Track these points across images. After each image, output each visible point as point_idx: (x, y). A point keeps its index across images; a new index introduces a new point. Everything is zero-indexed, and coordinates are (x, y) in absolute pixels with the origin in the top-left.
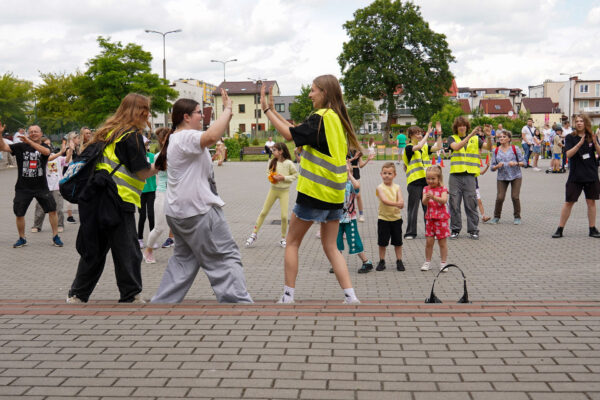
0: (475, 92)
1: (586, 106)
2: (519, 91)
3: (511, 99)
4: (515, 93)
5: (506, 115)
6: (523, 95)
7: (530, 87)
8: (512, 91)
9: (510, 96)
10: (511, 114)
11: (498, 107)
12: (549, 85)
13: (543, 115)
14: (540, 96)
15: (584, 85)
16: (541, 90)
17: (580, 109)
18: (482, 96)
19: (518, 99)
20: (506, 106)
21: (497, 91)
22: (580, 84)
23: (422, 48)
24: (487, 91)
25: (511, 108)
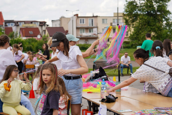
0: (17, 22)
1: (83, 32)
2: (45, 23)
3: (40, 28)
4: (42, 24)
5: (36, 38)
6: (48, 25)
7: (52, 21)
8: (41, 23)
9: (40, 25)
10: (39, 37)
11: (31, 32)
12: (63, 20)
14: (58, 26)
15: (82, 19)
16: (59, 22)
17: (80, 34)
18: (22, 25)
19: (44, 28)
20: (36, 32)
21: (32, 22)
22: (80, 19)
24: (25, 22)
25: (39, 33)
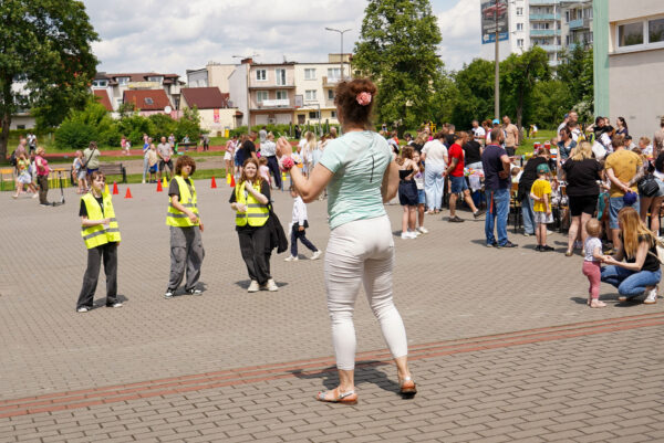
0: (114, 78)
1: (265, 98)
2: (176, 77)
3: (166, 90)
4: (170, 80)
5: (162, 112)
6: (181, 83)
7: (189, 72)
8: (166, 77)
9: (164, 84)
10: (167, 110)
11: (149, 101)
12: (213, 69)
13: (211, 112)
14: (203, 85)
15: (261, 69)
16: (204, 76)
17: (258, 102)
18: (125, 85)
19: (175, 90)
20: (160, 99)
21: (146, 77)
22: (256, 69)
23: (49, 21)
24: (131, 77)
25: (167, 103)
